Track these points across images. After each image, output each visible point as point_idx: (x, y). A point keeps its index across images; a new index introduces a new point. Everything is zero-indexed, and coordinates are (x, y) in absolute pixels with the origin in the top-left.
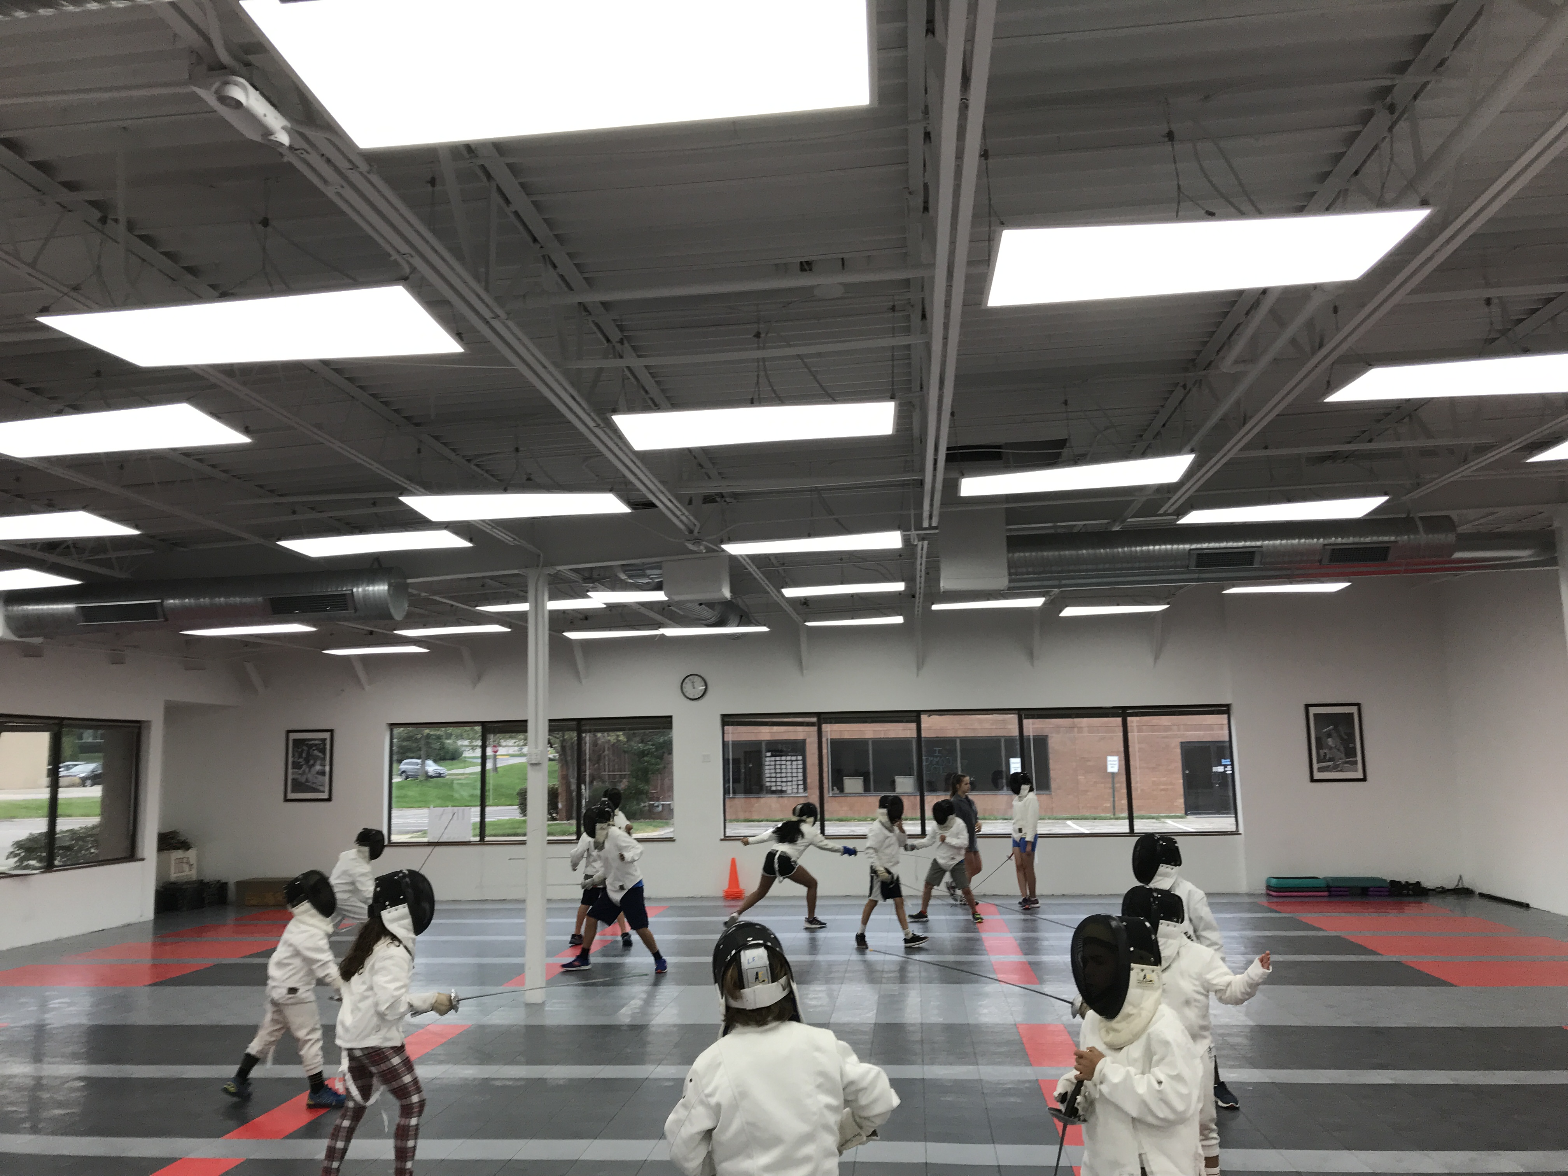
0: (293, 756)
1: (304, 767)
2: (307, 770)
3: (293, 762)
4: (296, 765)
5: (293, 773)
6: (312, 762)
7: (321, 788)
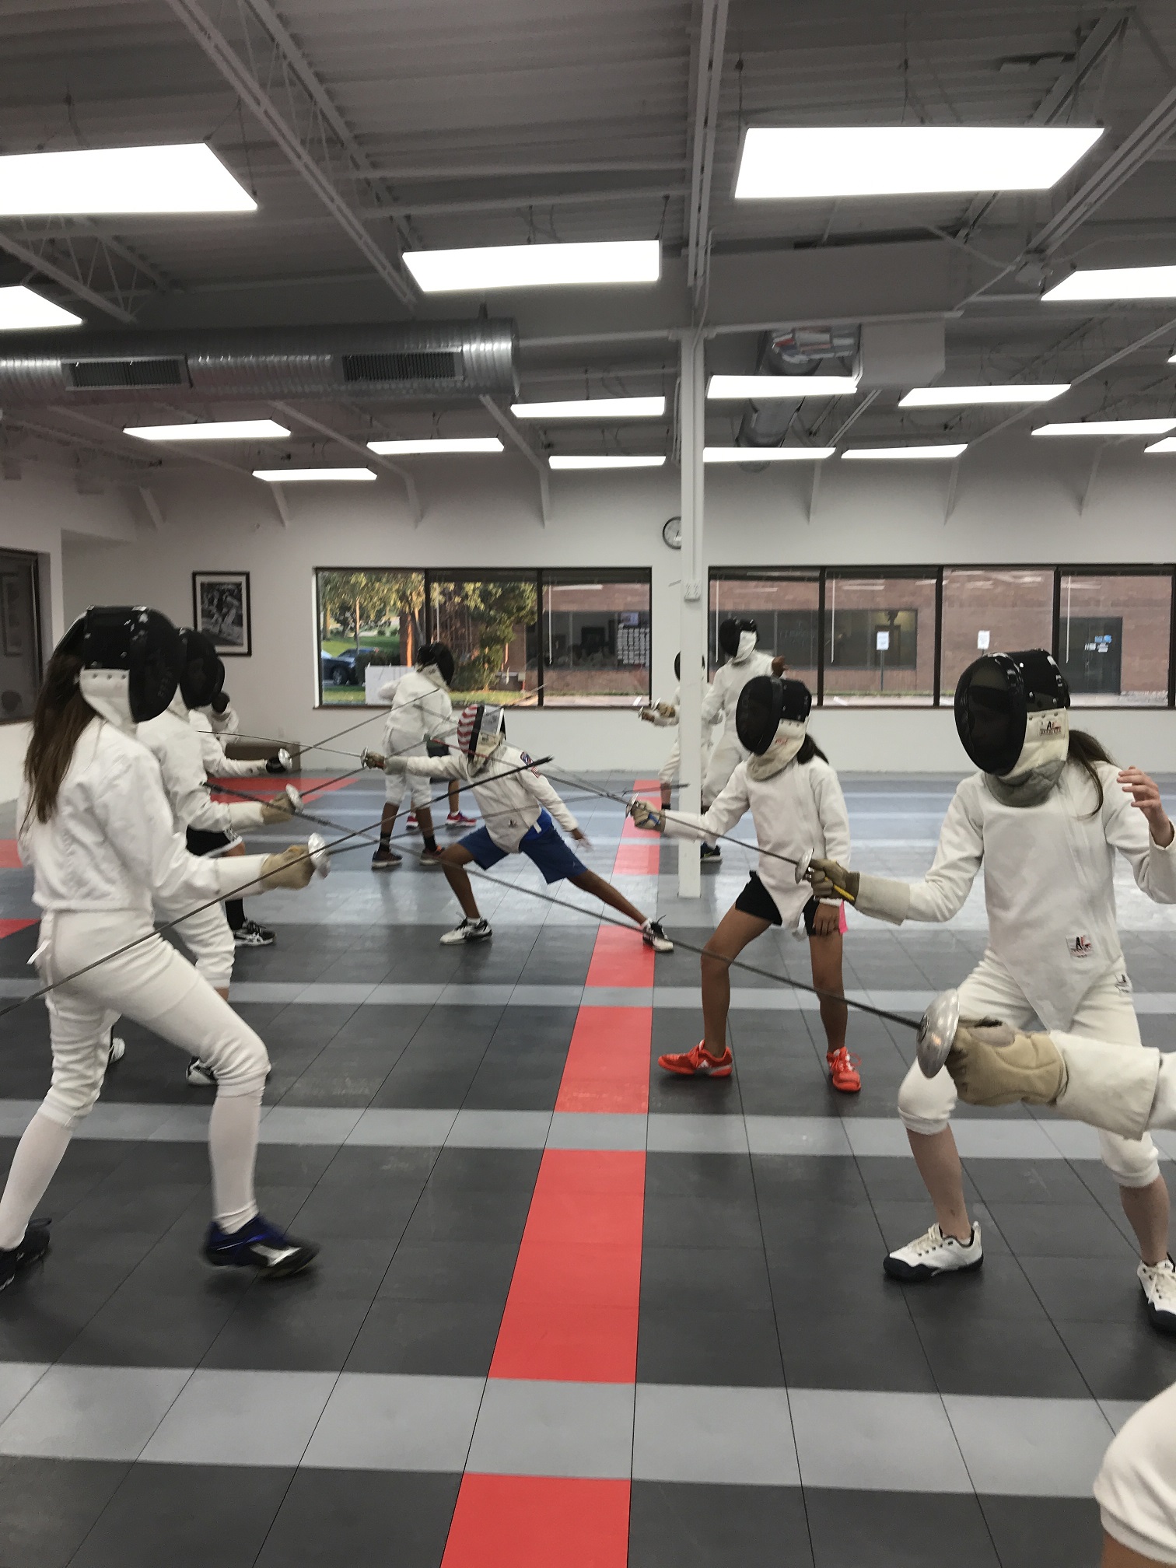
0: (203, 603)
1: (216, 616)
2: (220, 620)
3: (203, 610)
4: (207, 614)
5: (203, 623)
6: (225, 610)
7: (239, 641)
